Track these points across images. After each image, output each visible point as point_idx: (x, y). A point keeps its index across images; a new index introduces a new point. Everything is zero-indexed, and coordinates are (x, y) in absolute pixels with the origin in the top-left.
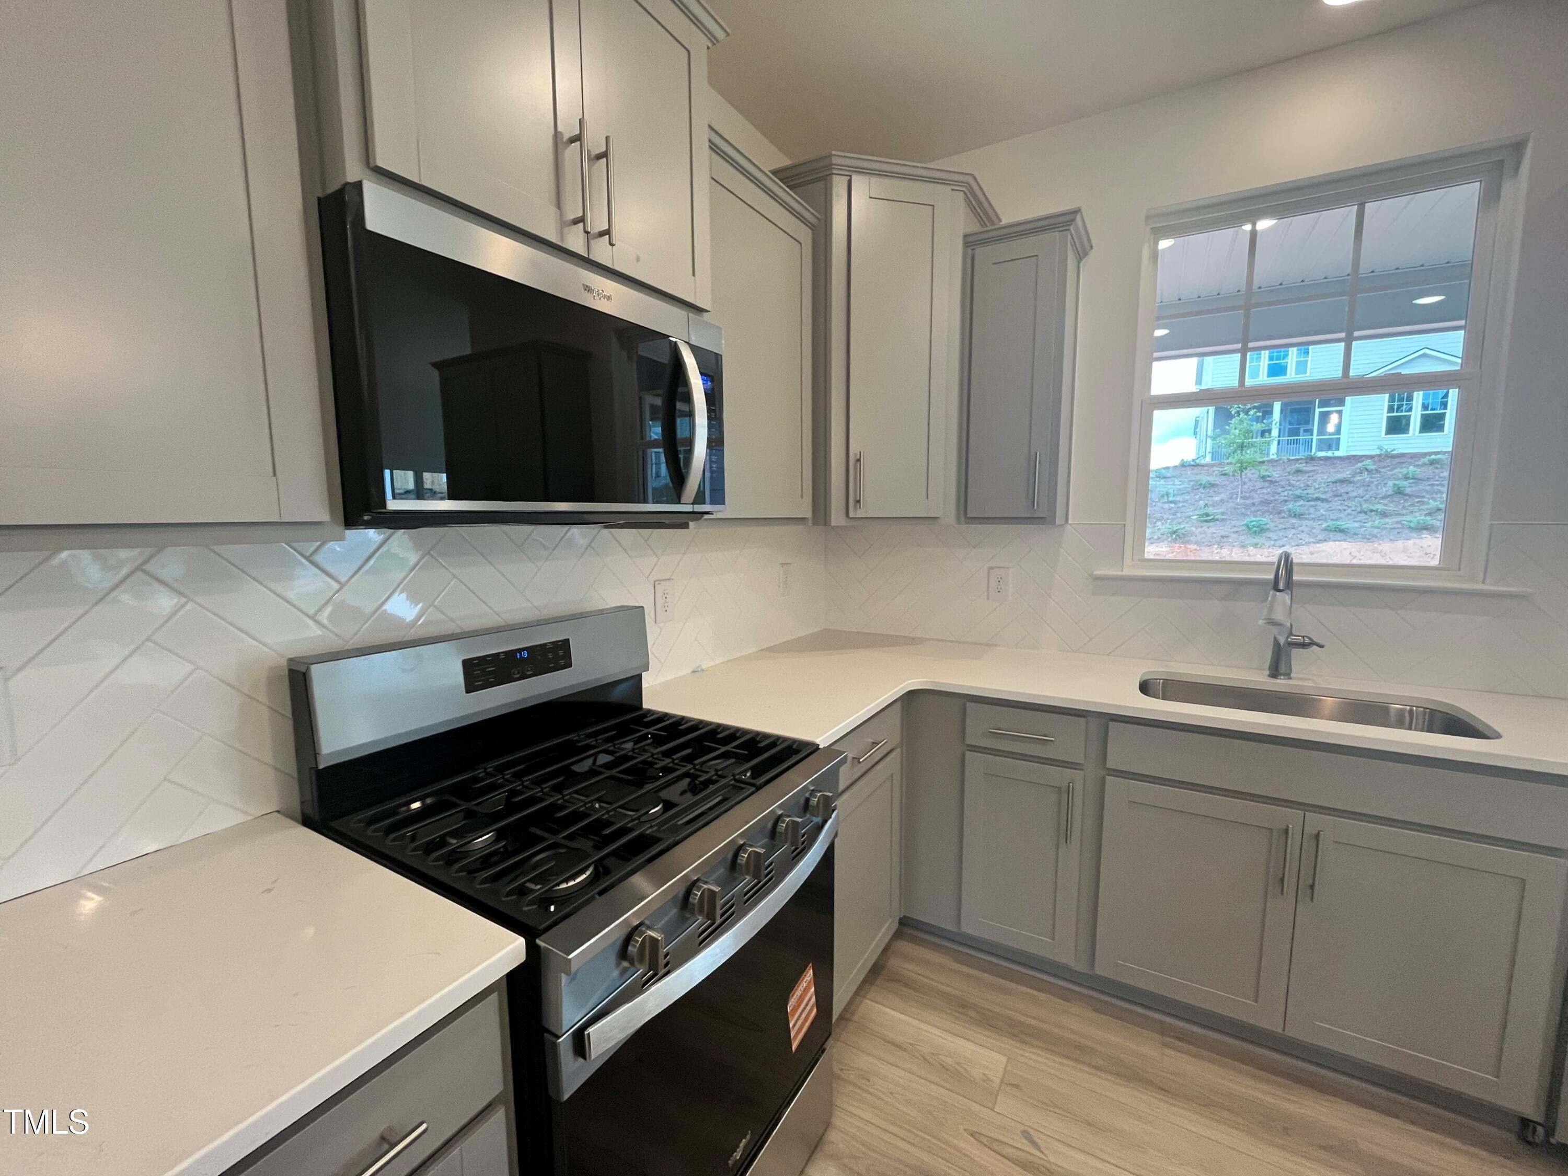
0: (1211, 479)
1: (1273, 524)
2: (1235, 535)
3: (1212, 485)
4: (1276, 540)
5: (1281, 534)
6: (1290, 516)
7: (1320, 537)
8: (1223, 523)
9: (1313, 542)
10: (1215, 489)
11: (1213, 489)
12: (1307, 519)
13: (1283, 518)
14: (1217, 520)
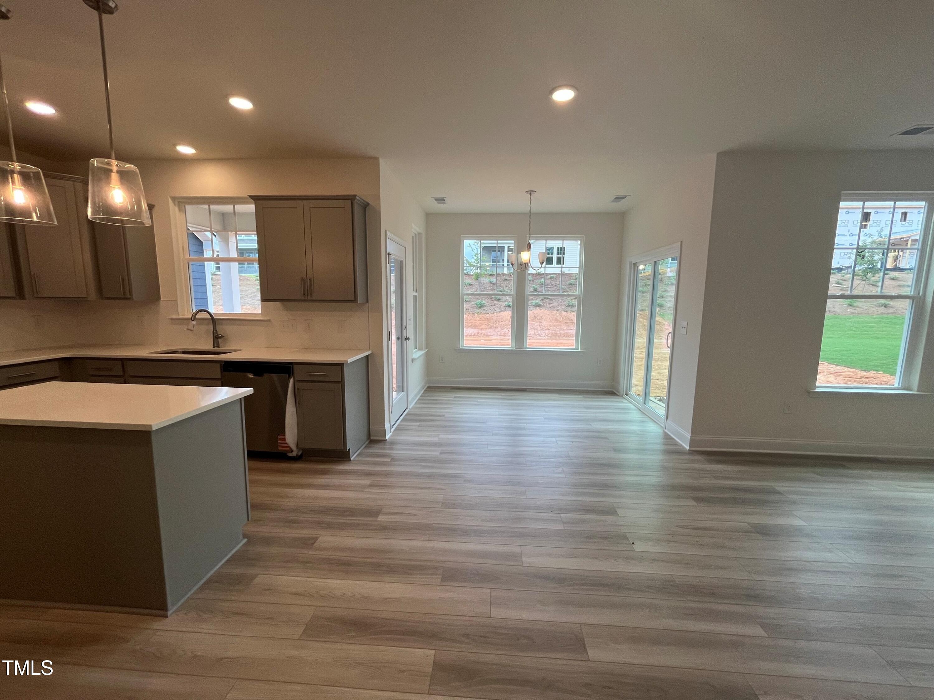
0: (470, 282)
1: (487, 304)
2: (472, 309)
3: (470, 285)
4: (486, 311)
5: (489, 308)
6: (495, 300)
7: (503, 310)
8: (469, 303)
9: (499, 312)
10: (471, 287)
11: (470, 287)
12: (501, 301)
13: (492, 301)
14: (467, 301)
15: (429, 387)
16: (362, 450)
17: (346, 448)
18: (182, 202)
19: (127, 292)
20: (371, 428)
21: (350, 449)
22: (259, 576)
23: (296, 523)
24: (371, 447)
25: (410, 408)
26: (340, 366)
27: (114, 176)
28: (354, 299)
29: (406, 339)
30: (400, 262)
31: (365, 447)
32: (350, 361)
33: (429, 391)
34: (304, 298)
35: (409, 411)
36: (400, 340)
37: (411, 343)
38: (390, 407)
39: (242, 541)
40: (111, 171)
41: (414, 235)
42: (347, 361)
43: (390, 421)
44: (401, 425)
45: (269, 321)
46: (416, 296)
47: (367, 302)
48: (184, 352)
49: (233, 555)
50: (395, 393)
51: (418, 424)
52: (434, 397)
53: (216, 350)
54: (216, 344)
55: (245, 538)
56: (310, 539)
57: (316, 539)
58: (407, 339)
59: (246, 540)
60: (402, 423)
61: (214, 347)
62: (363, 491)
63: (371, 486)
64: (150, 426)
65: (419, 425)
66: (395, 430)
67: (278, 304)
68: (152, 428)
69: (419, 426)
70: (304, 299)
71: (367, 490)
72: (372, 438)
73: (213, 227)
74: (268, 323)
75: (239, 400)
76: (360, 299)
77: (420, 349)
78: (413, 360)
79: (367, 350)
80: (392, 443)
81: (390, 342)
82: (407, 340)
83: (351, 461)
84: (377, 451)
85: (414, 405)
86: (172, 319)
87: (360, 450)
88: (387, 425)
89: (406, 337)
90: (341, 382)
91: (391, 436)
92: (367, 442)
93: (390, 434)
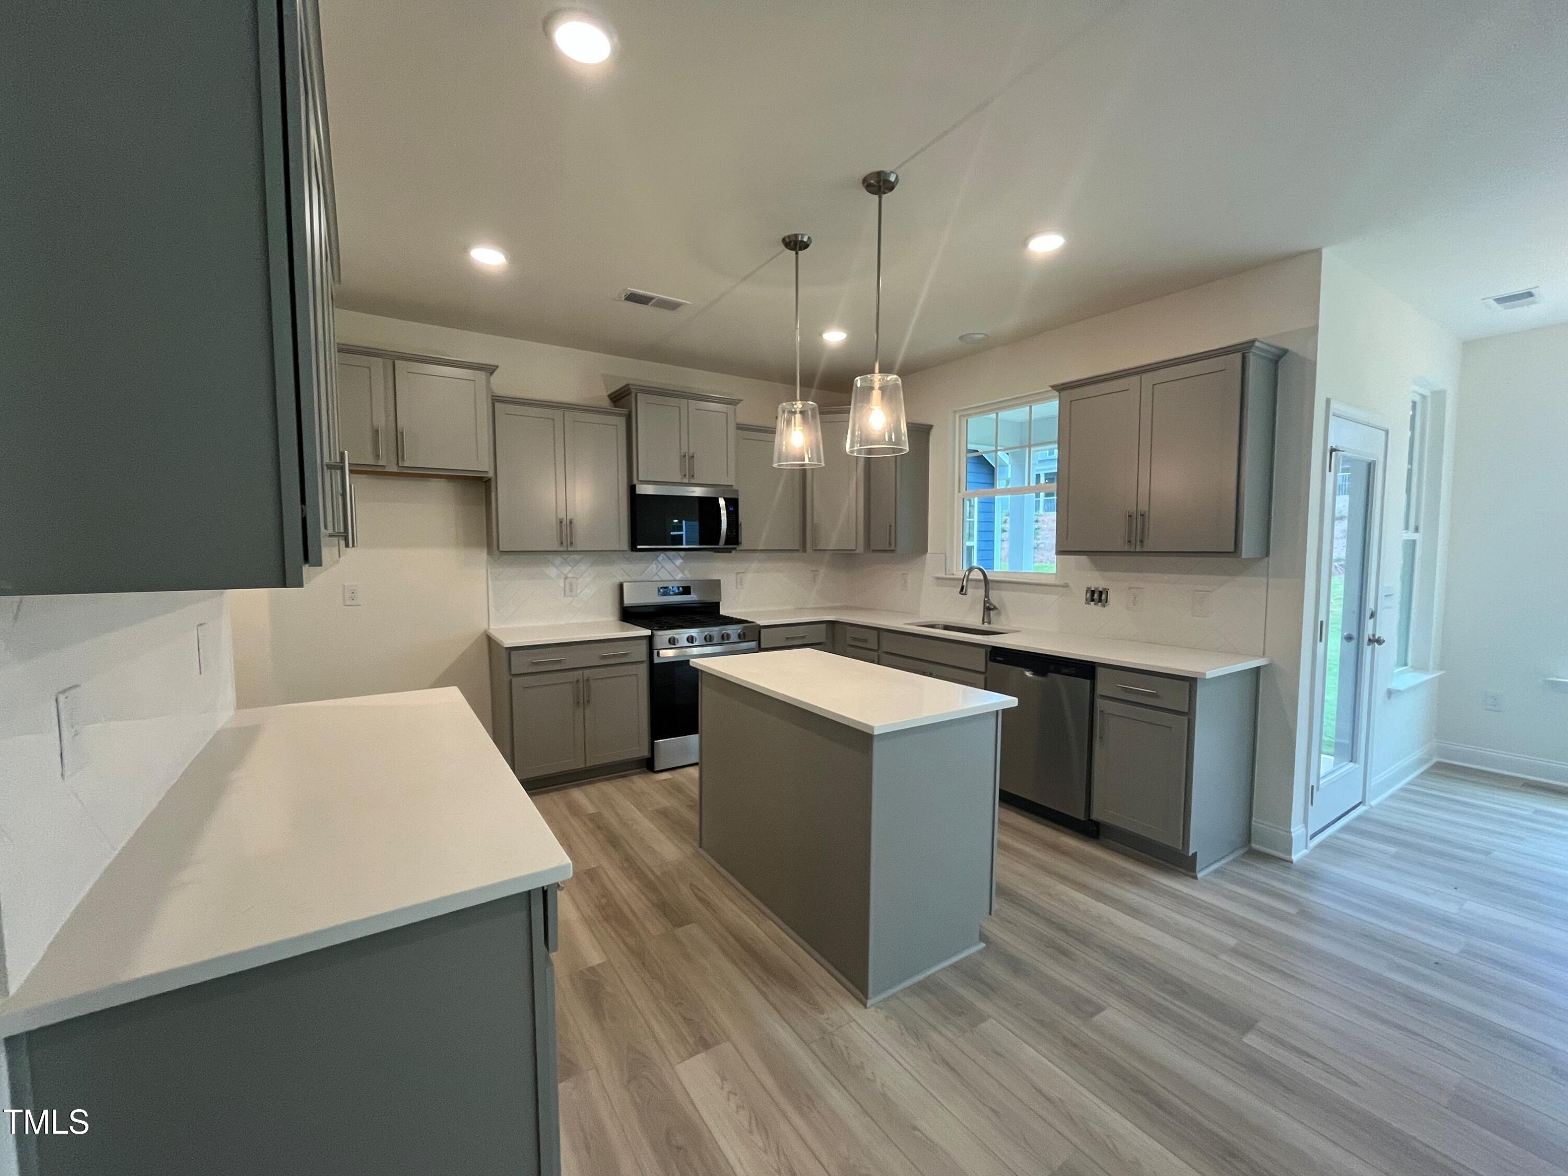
15: (1439, 766)
16: (1225, 864)
17: (1188, 849)
18: (963, 416)
19: (893, 542)
20: (1253, 823)
21: (1196, 853)
22: (991, 1019)
23: (1067, 956)
24: (1248, 864)
25: (1373, 803)
26: (1190, 682)
27: (876, 394)
28: (1232, 550)
29: (1371, 641)
30: (1365, 466)
31: (1234, 860)
32: (1210, 674)
33: (1435, 774)
34: (1130, 547)
35: (1366, 811)
36: (1354, 643)
37: (1387, 654)
38: (1311, 792)
39: (975, 944)
40: (872, 388)
41: (1417, 399)
42: (1204, 674)
43: (1305, 821)
44: (1338, 838)
45: (1066, 586)
46: (1414, 542)
47: (1267, 554)
48: (947, 628)
49: (961, 961)
50: (1327, 762)
51: (1393, 850)
52: (1455, 794)
53: (986, 627)
54: (986, 617)
55: (984, 942)
56: (1088, 1001)
57: (1100, 1009)
58: (1376, 641)
59: (983, 945)
60: (1339, 835)
61: (983, 623)
62: (1215, 956)
63: (1234, 951)
64: (872, 728)
65: (1397, 853)
66: (1320, 846)
67: (1083, 559)
68: (873, 732)
69: (1396, 857)
70: (1128, 550)
71: (1224, 957)
72: (1255, 846)
73: (999, 444)
74: (1065, 589)
75: (995, 714)
76: (1249, 547)
77: (1421, 667)
78: (1390, 693)
79: (1256, 656)
80: (1308, 874)
81: (1320, 646)
82: (1376, 644)
83: (1195, 878)
84: (1262, 878)
85: (1386, 800)
86: (938, 578)
87: (1223, 862)
88: (1297, 830)
89: (1374, 636)
90: (1189, 715)
91: (1306, 856)
92: (1241, 852)
93: (1305, 851)
